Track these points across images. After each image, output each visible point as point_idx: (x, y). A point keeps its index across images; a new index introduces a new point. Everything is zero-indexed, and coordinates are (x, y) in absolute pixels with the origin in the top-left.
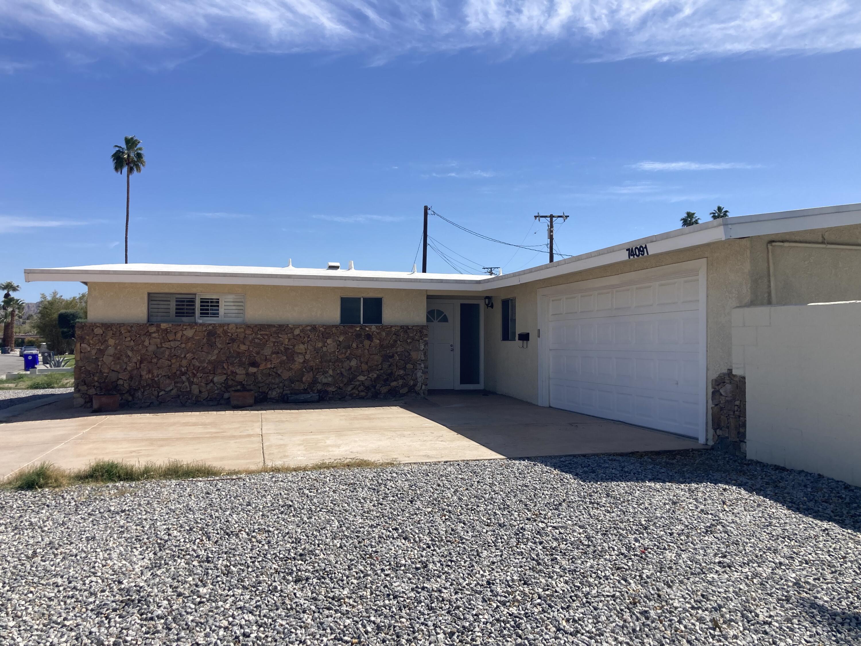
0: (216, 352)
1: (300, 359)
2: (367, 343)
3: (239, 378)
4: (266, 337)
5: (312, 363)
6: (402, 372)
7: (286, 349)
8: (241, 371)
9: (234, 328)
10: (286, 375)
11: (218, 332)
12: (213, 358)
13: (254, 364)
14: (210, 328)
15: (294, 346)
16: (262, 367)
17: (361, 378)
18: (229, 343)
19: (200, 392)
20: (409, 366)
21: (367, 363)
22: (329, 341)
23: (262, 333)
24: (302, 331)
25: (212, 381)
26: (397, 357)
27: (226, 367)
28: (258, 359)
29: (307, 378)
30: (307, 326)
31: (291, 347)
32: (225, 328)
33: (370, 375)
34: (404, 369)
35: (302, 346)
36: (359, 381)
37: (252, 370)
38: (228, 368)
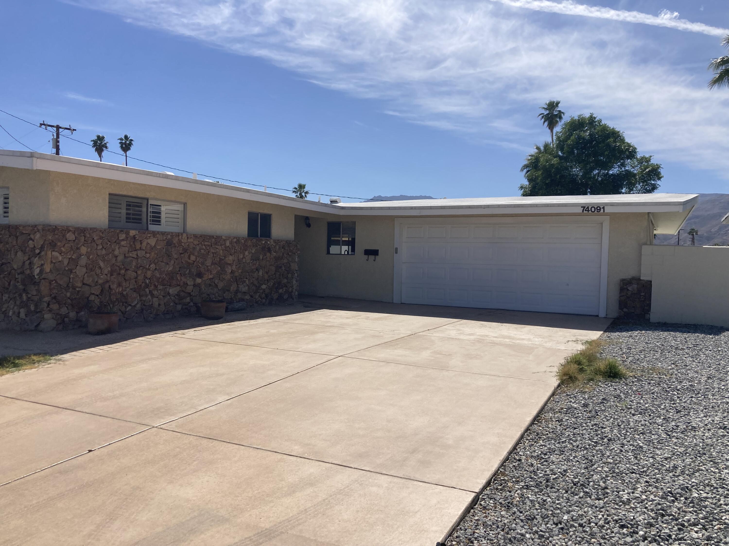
0: (172, 262)
1: (229, 270)
2: (268, 254)
3: (189, 289)
4: (208, 248)
5: (237, 274)
6: (285, 281)
7: (221, 260)
8: (190, 282)
9: (186, 238)
10: (221, 285)
11: (174, 242)
12: (169, 270)
13: (200, 275)
14: (169, 237)
15: (225, 257)
16: (205, 277)
17: (264, 287)
18: (181, 253)
19: (159, 305)
20: (290, 275)
21: (267, 273)
22: (247, 253)
23: (206, 243)
24: (231, 243)
25: (169, 293)
26: (283, 268)
27: (179, 278)
28: (202, 270)
29: (233, 288)
30: (234, 238)
31: (223, 258)
32: (180, 237)
33: (269, 284)
34: (287, 278)
35: (231, 258)
36: (262, 289)
37: (199, 281)
38: (181, 280)
